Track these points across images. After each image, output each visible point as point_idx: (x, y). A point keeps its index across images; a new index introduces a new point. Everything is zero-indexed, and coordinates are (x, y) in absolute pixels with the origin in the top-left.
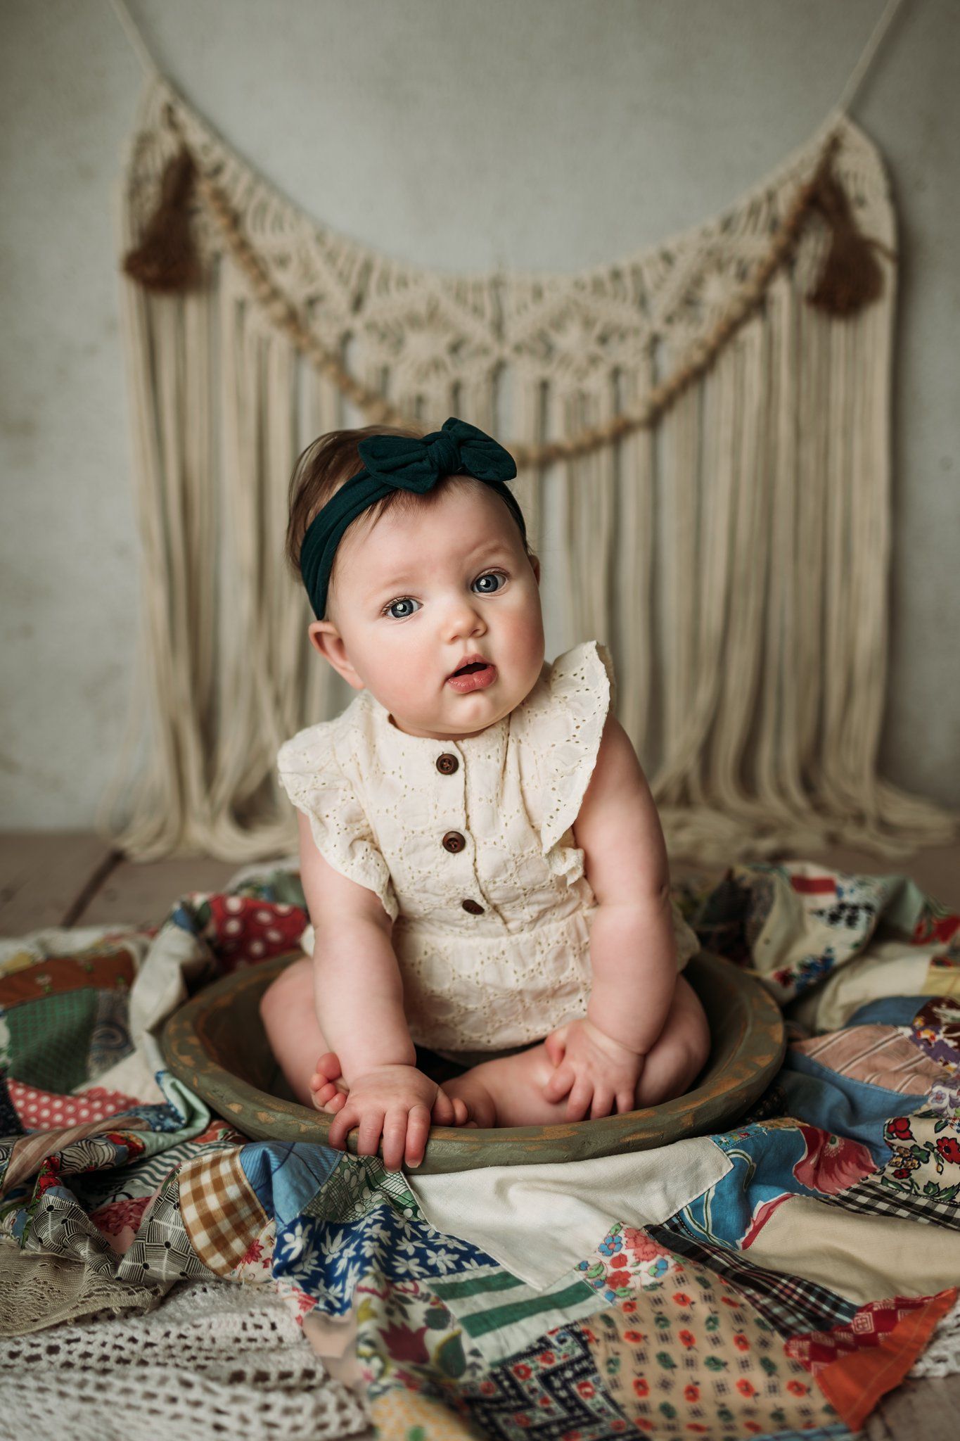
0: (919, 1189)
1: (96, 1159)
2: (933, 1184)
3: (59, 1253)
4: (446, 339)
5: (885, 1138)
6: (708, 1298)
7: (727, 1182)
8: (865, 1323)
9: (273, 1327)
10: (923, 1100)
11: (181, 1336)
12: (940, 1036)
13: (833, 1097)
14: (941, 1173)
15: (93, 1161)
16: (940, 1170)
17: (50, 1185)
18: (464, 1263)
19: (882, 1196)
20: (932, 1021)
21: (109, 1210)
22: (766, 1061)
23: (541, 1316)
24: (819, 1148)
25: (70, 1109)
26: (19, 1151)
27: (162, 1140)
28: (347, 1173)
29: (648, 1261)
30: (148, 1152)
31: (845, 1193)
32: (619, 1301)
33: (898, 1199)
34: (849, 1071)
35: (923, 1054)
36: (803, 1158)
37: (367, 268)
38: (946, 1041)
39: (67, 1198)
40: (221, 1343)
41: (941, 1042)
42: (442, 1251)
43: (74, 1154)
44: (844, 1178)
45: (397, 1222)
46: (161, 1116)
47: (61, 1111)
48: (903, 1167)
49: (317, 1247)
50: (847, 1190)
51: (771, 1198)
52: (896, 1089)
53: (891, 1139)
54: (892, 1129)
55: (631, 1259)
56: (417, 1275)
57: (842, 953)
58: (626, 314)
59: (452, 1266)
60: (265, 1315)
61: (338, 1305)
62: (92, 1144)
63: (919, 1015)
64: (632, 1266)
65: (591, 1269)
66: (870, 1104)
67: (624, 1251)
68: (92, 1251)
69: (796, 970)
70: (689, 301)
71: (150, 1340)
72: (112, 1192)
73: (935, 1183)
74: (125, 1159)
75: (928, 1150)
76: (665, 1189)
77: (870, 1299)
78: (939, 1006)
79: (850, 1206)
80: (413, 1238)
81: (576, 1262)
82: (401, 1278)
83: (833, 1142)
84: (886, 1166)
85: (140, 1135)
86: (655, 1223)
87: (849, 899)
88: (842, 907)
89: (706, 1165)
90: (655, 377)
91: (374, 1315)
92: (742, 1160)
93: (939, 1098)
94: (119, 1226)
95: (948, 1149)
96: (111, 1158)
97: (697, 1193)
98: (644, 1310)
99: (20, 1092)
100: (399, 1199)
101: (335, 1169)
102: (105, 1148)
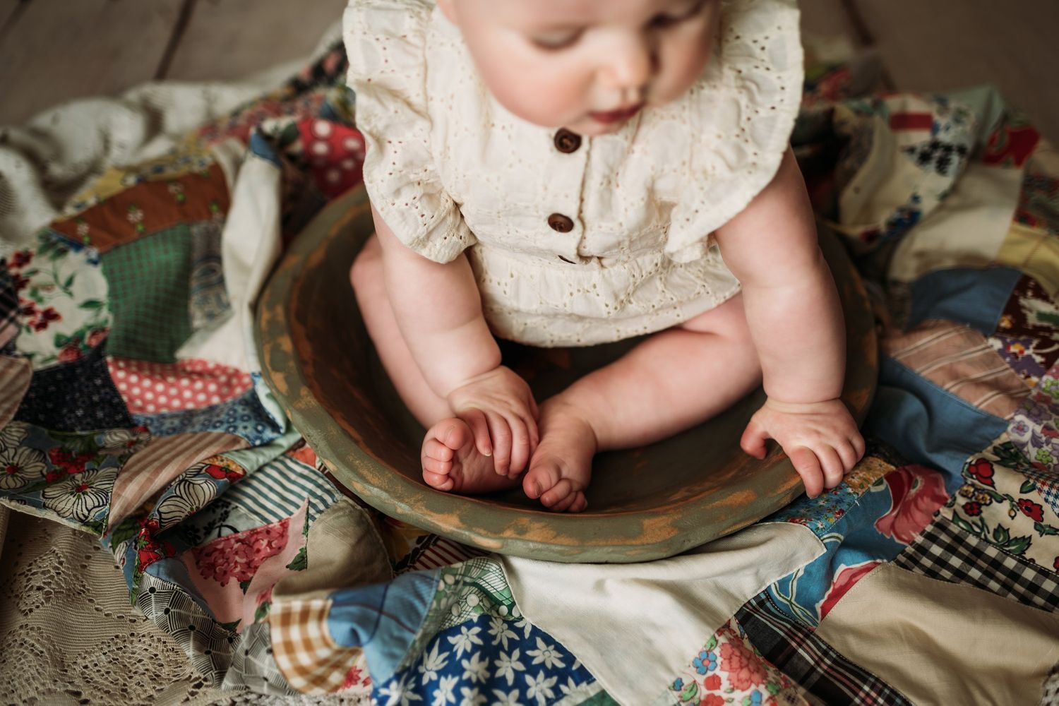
0: (989, 533)
1: (197, 502)
2: (1003, 528)
5: (964, 474)
7: (818, 562)
10: (1003, 425)
12: (1029, 352)
13: (912, 408)
14: (1013, 518)
15: (194, 507)
16: (1013, 514)
17: (150, 562)
18: (564, 689)
19: (954, 545)
24: (904, 498)
25: (173, 391)
26: (119, 495)
29: (743, 690)
30: (247, 475)
31: (920, 540)
34: (929, 373)
35: (1007, 366)
36: (888, 512)
38: (1034, 356)
39: (168, 579)
41: (1029, 357)
42: (541, 676)
43: (173, 508)
44: (918, 515)
45: (494, 633)
46: (260, 428)
47: (165, 393)
48: (974, 499)
50: (921, 534)
51: (854, 563)
52: (976, 404)
54: (974, 469)
55: (725, 684)
57: (929, 203)
59: (550, 695)
62: (191, 485)
63: (1006, 312)
64: (725, 692)
65: (685, 689)
67: (718, 672)
69: (883, 230)
73: (1006, 528)
74: (226, 490)
75: (1007, 499)
76: (757, 574)
78: (1025, 294)
80: (511, 646)
81: (670, 680)
83: (916, 485)
84: (957, 493)
85: (239, 461)
87: (945, 137)
88: (935, 145)
89: (801, 554)
93: (1021, 429)
94: (223, 574)
95: (1030, 509)
96: (212, 496)
97: (787, 572)
99: (121, 374)
100: (497, 595)
101: (432, 603)
102: (204, 486)
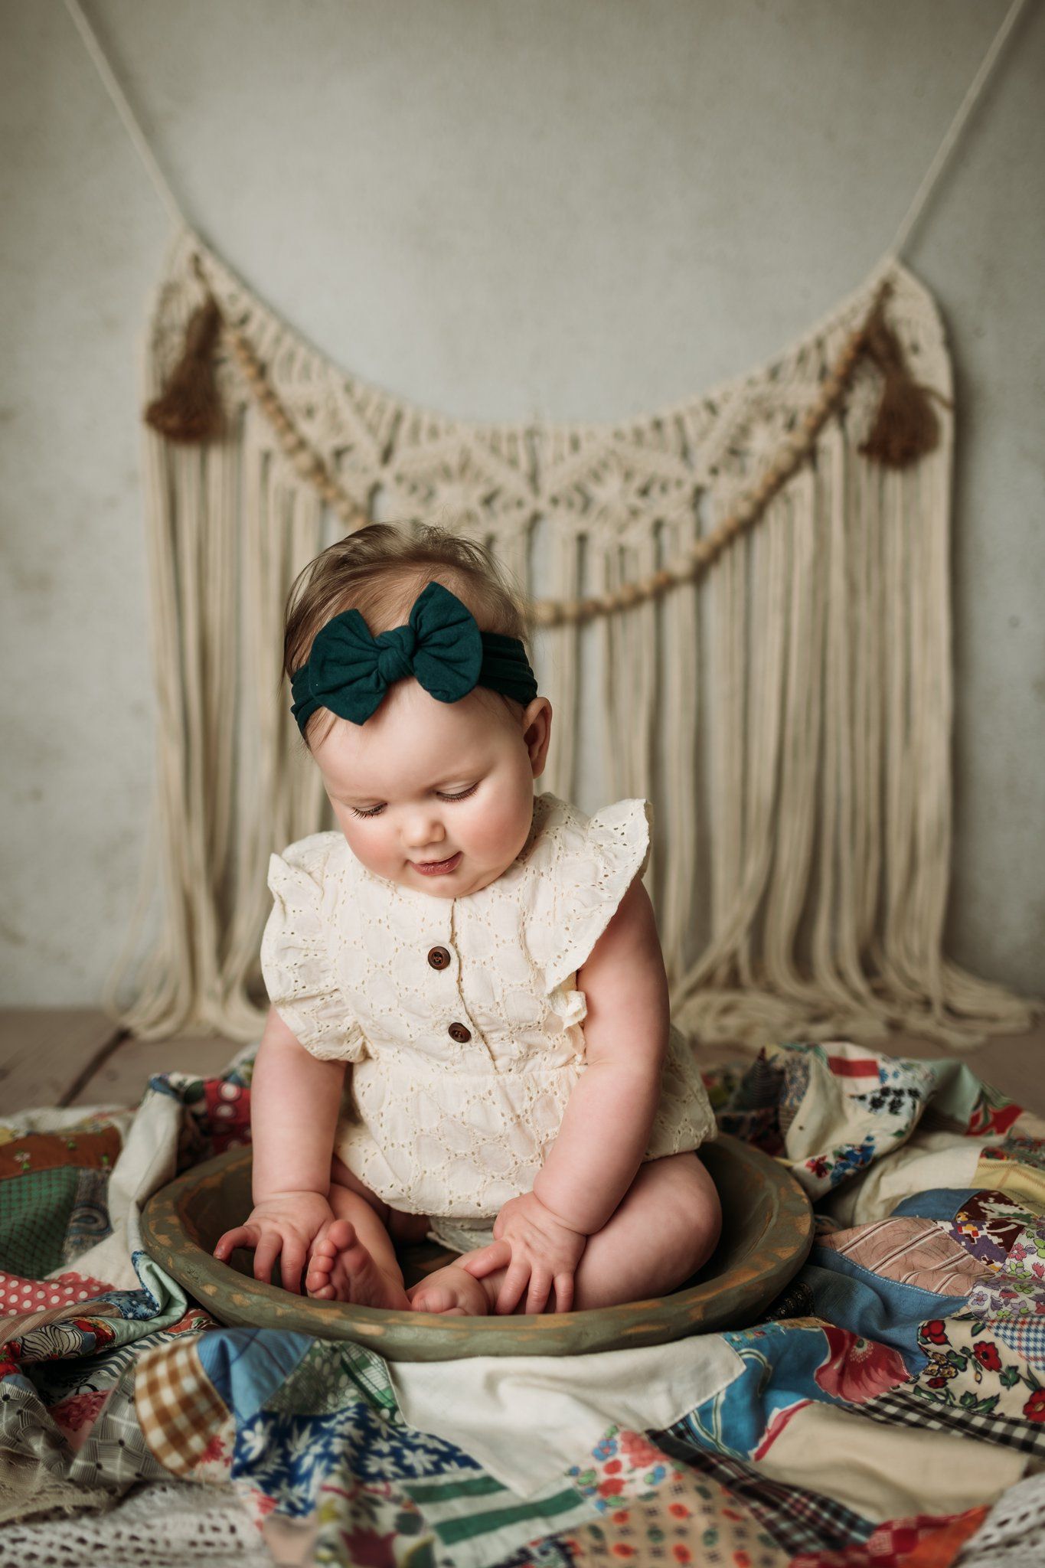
0: (955, 1399)
1: (61, 1346)
2: (971, 1394)
3: (12, 1448)
4: (480, 491)
5: (919, 1343)
6: (707, 1510)
7: (739, 1385)
8: (882, 1544)
9: (233, 1530)
10: (963, 1301)
11: (134, 1538)
12: (984, 1232)
13: (865, 1298)
14: (979, 1382)
15: (58, 1349)
16: (979, 1379)
17: (8, 1373)
18: (445, 1466)
19: (912, 1407)
20: (977, 1216)
21: (71, 1403)
22: (788, 1253)
23: (523, 1525)
24: (844, 1352)
25: (40, 1295)
27: (134, 1328)
28: (318, 1361)
29: (644, 1466)
30: (118, 1341)
31: (872, 1402)
32: (611, 1511)
33: (931, 1411)
34: (884, 1269)
35: (966, 1251)
36: (826, 1361)
37: (398, 418)
38: (990, 1237)
39: (25, 1387)
40: (177, 1546)
41: (984, 1237)
42: (420, 1452)
43: (37, 1341)
44: (872, 1386)
45: (373, 1421)
46: (134, 1302)
47: (31, 1296)
48: (939, 1375)
49: (282, 1444)
50: (875, 1398)
51: (788, 1404)
52: (934, 1290)
53: (925, 1344)
54: (927, 1332)
55: (626, 1465)
56: (390, 1475)
57: (883, 1142)
58: (668, 465)
59: (429, 1467)
60: (224, 1516)
61: (300, 1506)
62: (57, 1330)
63: (962, 1210)
64: (627, 1473)
65: (583, 1476)
66: (906, 1306)
67: (618, 1455)
68: (46, 1447)
69: (831, 1160)
70: (735, 453)
71: (100, 1541)
72: (77, 1384)
73: (973, 1393)
74: (93, 1347)
75: (965, 1356)
76: (670, 1391)
77: (889, 1516)
78: (986, 1201)
79: (877, 1416)
80: (390, 1437)
81: (565, 1467)
82: (373, 1477)
83: (860, 1346)
84: (921, 1374)
85: (109, 1322)
86: (658, 1427)
87: (892, 1083)
88: (885, 1092)
89: (716, 1366)
90: (699, 531)
91: (336, 1516)
92: (755, 1361)
93: (980, 1299)
94: (79, 1421)
95: (986, 1355)
96: (77, 1346)
97: (705, 1395)
98: (638, 1522)
100: (378, 1397)
101: (305, 1356)
102: (71, 1335)
